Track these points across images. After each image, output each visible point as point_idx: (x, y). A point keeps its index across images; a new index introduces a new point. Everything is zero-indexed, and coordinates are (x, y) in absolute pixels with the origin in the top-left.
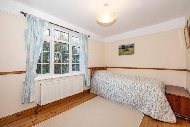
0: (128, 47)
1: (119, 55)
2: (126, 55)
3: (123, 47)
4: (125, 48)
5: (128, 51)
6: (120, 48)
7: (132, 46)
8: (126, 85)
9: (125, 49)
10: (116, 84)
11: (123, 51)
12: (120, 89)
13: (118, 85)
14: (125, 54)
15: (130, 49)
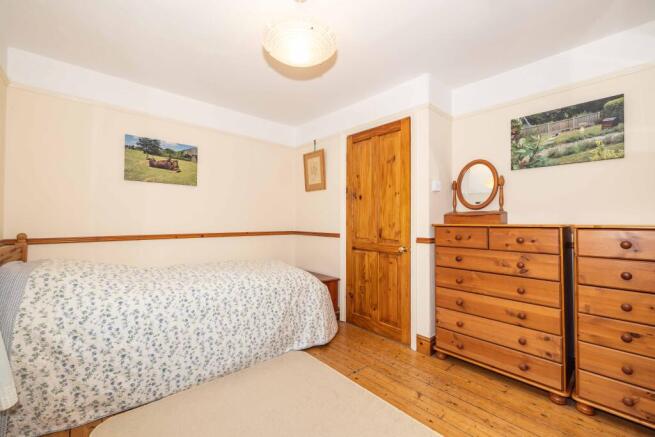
0: (172, 152)
1: (127, 177)
2: (164, 182)
3: (150, 146)
4: (160, 155)
5: (172, 169)
6: (133, 148)
7: (190, 155)
8: (250, 293)
9: (158, 159)
10: (210, 306)
11: (152, 165)
12: (234, 316)
13: (222, 305)
14: (161, 177)
15: (182, 164)
